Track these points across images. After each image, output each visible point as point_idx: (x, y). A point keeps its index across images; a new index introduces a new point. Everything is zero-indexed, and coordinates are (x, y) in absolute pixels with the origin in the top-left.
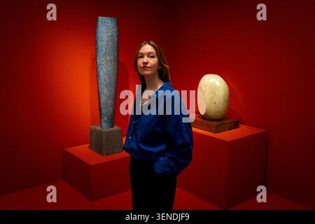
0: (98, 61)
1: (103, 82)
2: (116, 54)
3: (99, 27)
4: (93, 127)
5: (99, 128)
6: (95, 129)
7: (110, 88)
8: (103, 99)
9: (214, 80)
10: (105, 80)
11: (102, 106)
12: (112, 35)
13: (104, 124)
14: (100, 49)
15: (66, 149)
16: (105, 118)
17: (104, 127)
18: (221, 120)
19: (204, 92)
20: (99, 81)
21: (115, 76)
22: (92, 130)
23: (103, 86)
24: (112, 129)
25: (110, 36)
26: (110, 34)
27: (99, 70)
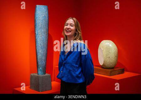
0: (36, 32)
1: (39, 45)
2: (47, 28)
3: (37, 11)
4: (32, 74)
5: (37, 75)
6: (34, 76)
7: (44, 49)
8: (39, 56)
9: (108, 44)
10: (40, 44)
11: (39, 61)
12: (45, 17)
13: (40, 72)
14: (37, 25)
15: (15, 89)
16: (41, 68)
17: (40, 74)
18: (113, 68)
19: (102, 51)
20: (37, 45)
21: (47, 41)
22: (32, 76)
23: (39, 48)
24: (44, 75)
25: (44, 17)
26: (44, 16)
27: (37, 38)
